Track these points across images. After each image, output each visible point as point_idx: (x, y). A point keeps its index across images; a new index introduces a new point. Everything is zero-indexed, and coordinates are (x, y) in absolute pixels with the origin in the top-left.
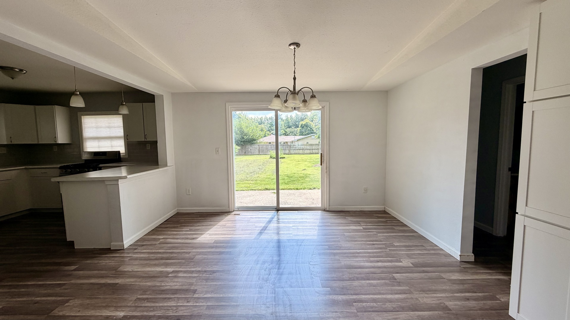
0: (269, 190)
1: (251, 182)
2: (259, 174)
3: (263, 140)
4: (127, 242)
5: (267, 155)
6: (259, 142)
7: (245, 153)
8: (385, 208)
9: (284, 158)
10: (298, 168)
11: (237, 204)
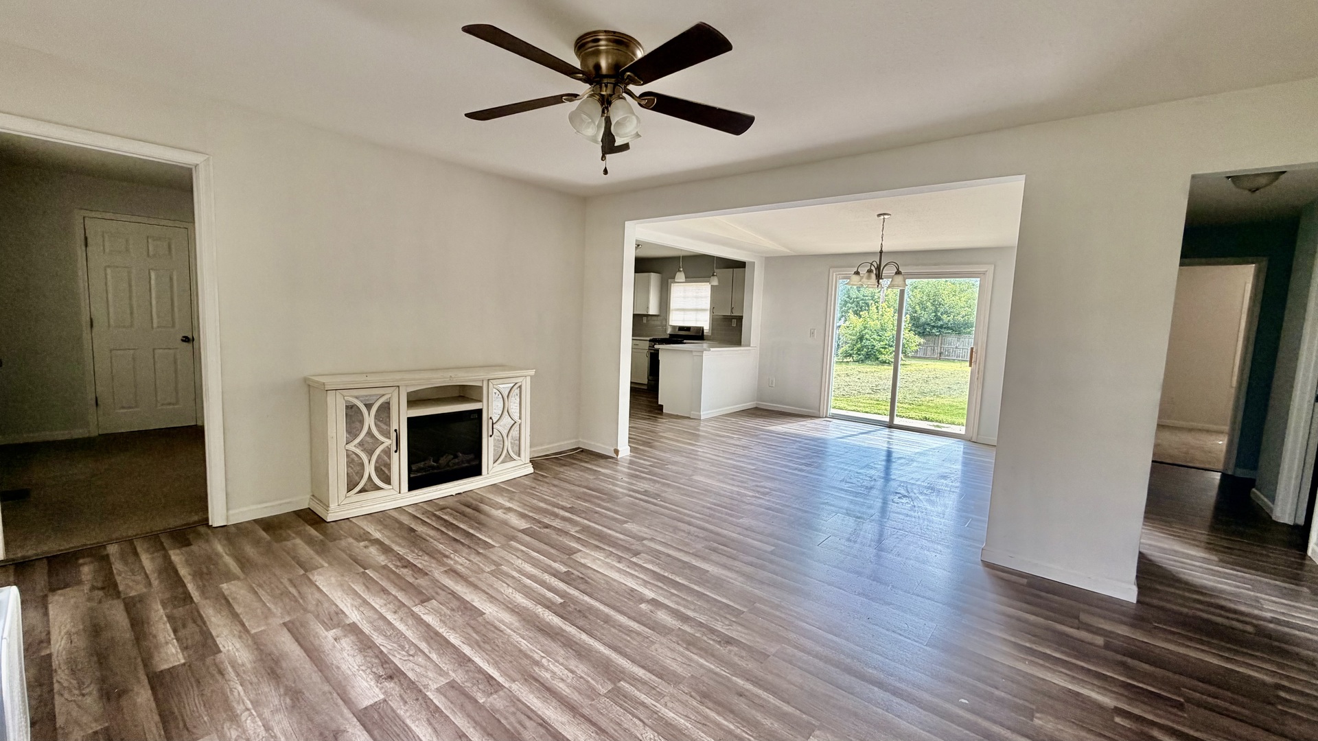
4: (707, 413)
7: (940, 356)
11: (833, 410)
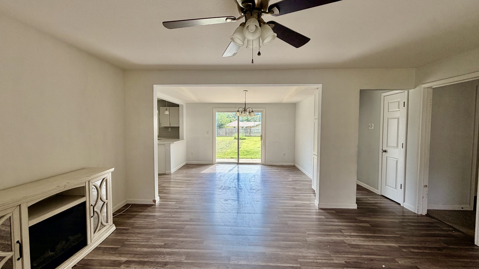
0: (234, 158)
1: (222, 154)
2: (226, 149)
3: (229, 124)
4: (173, 170)
5: (232, 137)
6: (226, 126)
8: (294, 164)
9: (245, 139)
10: (255, 146)
11: (218, 160)
